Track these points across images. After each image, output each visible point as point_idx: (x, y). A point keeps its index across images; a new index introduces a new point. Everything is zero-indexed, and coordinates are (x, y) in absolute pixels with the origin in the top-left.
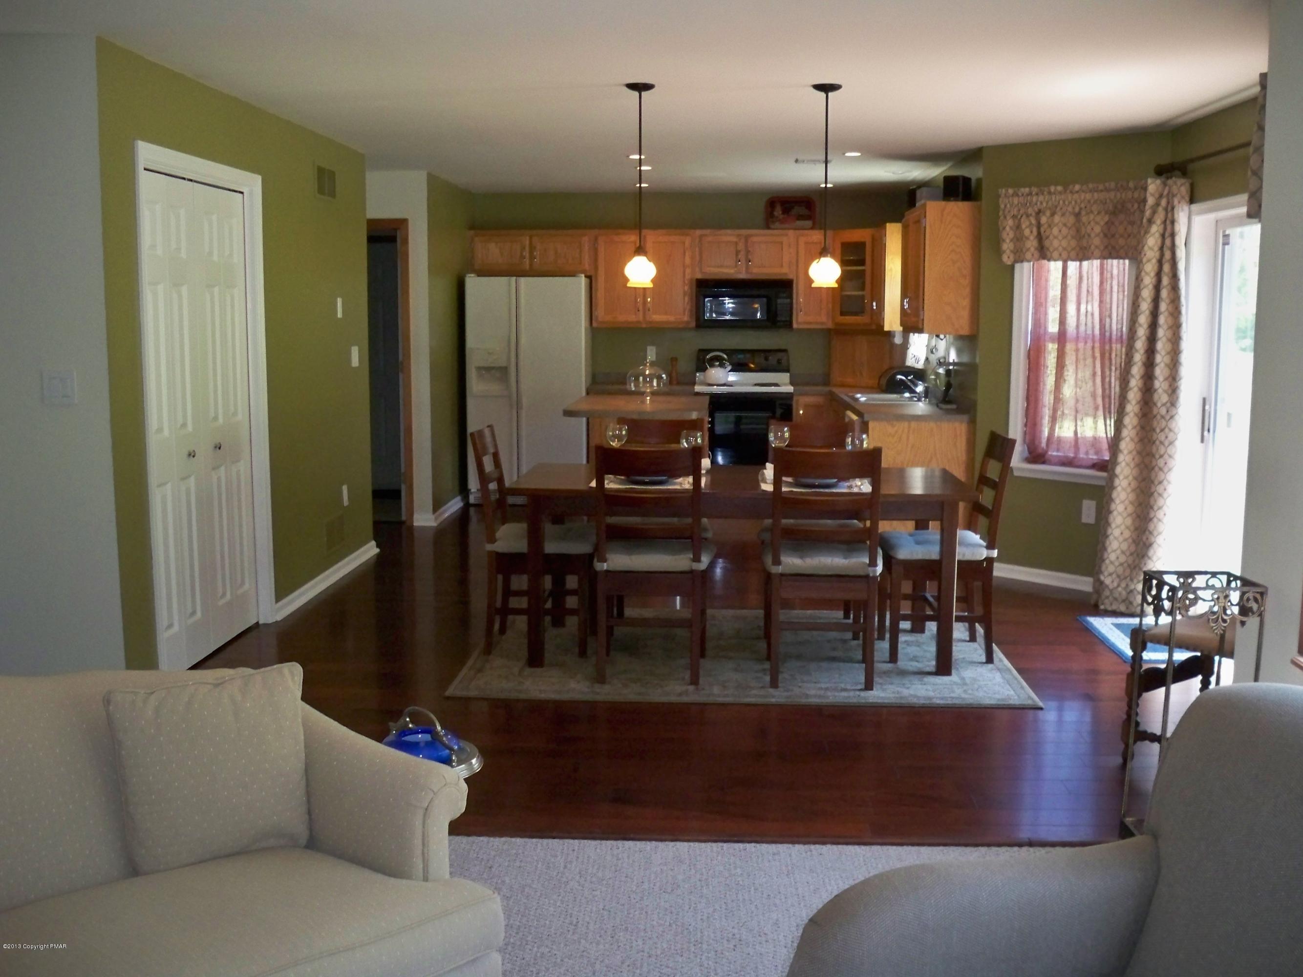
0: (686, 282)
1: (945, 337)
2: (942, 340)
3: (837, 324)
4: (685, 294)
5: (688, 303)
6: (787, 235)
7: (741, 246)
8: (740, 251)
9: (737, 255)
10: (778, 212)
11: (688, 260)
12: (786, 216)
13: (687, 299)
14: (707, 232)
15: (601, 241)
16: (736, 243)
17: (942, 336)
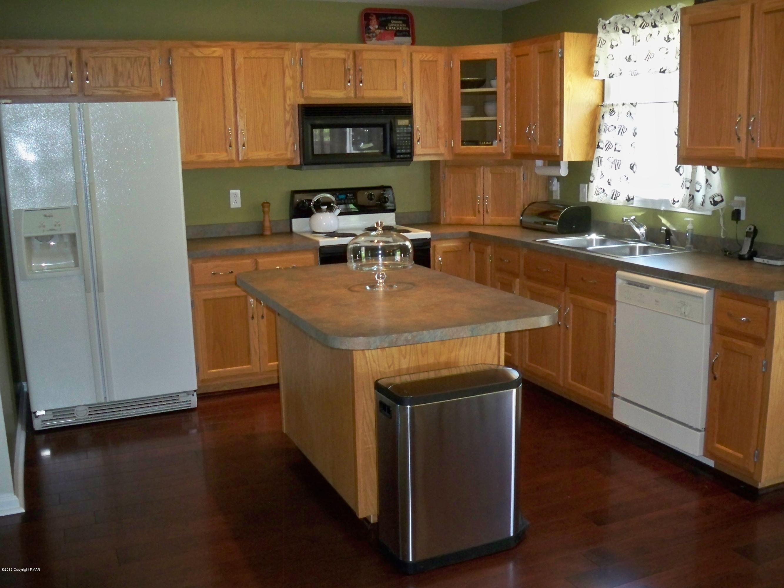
0: (288, 108)
1: (718, 169)
2: (714, 173)
3: (456, 155)
4: (286, 124)
5: (290, 136)
6: (400, 51)
7: (350, 64)
8: (349, 70)
9: (346, 75)
10: (374, 26)
11: (288, 81)
12: (382, 31)
13: (289, 129)
14: (309, 45)
15: (179, 54)
16: (344, 60)
17: (714, 168)
